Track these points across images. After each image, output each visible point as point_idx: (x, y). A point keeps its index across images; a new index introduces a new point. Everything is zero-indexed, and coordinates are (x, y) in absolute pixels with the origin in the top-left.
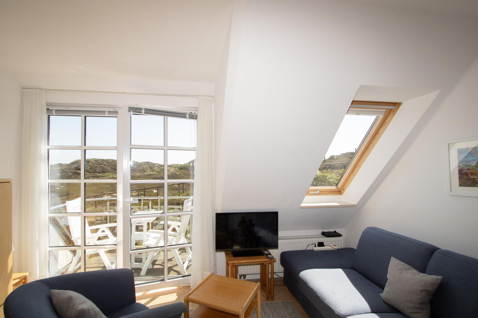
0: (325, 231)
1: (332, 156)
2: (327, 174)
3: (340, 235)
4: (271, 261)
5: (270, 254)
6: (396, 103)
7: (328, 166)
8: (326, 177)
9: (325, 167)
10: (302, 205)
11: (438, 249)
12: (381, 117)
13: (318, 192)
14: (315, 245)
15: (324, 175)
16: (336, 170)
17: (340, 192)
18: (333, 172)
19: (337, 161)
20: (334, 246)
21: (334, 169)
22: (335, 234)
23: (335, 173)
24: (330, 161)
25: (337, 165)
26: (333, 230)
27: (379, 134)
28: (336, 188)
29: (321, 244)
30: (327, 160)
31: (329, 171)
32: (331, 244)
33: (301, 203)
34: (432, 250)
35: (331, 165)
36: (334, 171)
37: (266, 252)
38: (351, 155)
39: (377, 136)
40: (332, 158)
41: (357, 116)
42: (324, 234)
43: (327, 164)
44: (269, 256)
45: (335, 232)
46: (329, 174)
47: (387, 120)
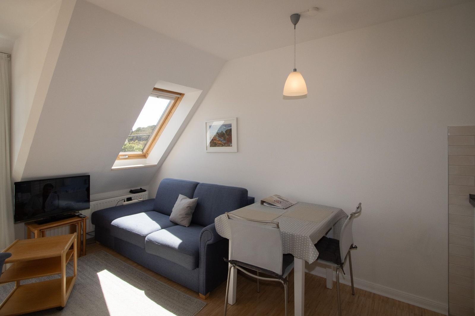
0: (133, 189)
1: (139, 128)
2: (134, 145)
3: (145, 191)
4: (83, 220)
5: (81, 214)
6: (181, 94)
7: (135, 137)
8: (133, 147)
9: (132, 139)
10: (113, 168)
11: (199, 183)
12: (173, 101)
13: (127, 156)
14: (125, 200)
15: (131, 145)
16: (143, 142)
17: (144, 156)
18: (139, 143)
19: (144, 133)
20: (140, 199)
21: (141, 141)
22: (142, 191)
23: (142, 144)
24: (137, 132)
25: (144, 136)
26: (139, 188)
27: (171, 113)
28: (142, 153)
29: (129, 199)
30: (134, 131)
31: (137, 143)
32: (137, 198)
33: (112, 166)
34: (196, 185)
35: (139, 137)
36: (141, 142)
37: (77, 214)
38: (153, 128)
39: (171, 114)
40: (139, 130)
41: (157, 98)
42: (132, 192)
43: (135, 136)
44: (80, 216)
45: (141, 189)
46: (137, 145)
47: (177, 104)
